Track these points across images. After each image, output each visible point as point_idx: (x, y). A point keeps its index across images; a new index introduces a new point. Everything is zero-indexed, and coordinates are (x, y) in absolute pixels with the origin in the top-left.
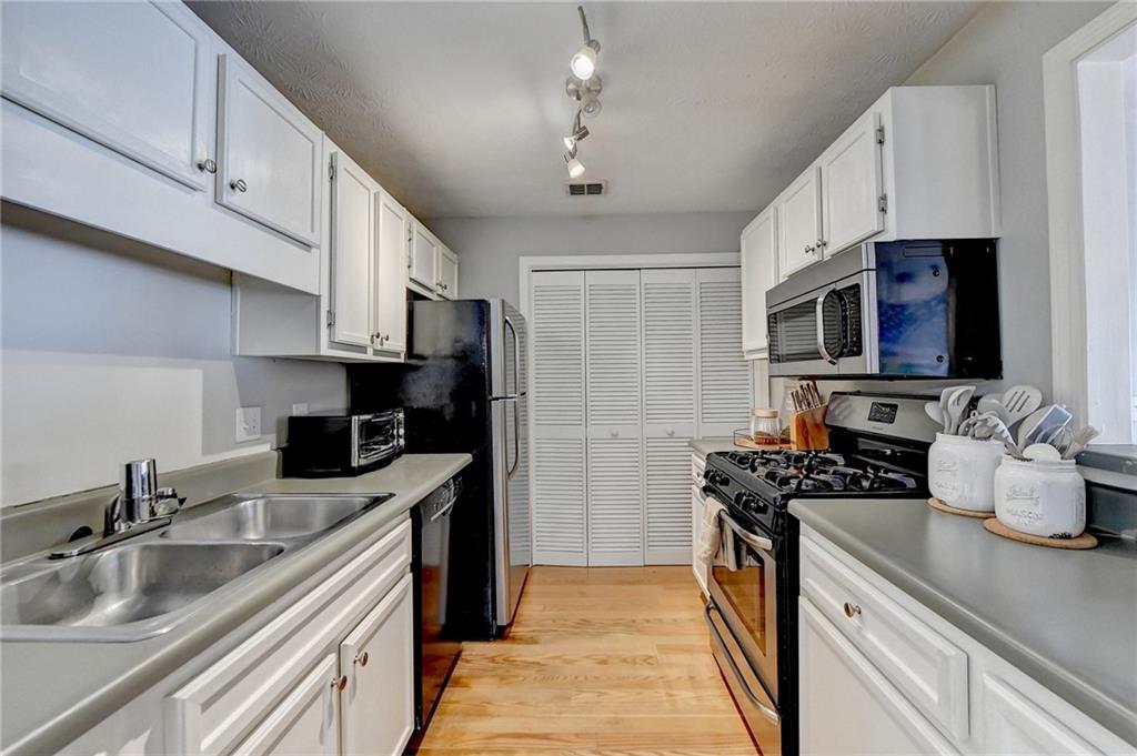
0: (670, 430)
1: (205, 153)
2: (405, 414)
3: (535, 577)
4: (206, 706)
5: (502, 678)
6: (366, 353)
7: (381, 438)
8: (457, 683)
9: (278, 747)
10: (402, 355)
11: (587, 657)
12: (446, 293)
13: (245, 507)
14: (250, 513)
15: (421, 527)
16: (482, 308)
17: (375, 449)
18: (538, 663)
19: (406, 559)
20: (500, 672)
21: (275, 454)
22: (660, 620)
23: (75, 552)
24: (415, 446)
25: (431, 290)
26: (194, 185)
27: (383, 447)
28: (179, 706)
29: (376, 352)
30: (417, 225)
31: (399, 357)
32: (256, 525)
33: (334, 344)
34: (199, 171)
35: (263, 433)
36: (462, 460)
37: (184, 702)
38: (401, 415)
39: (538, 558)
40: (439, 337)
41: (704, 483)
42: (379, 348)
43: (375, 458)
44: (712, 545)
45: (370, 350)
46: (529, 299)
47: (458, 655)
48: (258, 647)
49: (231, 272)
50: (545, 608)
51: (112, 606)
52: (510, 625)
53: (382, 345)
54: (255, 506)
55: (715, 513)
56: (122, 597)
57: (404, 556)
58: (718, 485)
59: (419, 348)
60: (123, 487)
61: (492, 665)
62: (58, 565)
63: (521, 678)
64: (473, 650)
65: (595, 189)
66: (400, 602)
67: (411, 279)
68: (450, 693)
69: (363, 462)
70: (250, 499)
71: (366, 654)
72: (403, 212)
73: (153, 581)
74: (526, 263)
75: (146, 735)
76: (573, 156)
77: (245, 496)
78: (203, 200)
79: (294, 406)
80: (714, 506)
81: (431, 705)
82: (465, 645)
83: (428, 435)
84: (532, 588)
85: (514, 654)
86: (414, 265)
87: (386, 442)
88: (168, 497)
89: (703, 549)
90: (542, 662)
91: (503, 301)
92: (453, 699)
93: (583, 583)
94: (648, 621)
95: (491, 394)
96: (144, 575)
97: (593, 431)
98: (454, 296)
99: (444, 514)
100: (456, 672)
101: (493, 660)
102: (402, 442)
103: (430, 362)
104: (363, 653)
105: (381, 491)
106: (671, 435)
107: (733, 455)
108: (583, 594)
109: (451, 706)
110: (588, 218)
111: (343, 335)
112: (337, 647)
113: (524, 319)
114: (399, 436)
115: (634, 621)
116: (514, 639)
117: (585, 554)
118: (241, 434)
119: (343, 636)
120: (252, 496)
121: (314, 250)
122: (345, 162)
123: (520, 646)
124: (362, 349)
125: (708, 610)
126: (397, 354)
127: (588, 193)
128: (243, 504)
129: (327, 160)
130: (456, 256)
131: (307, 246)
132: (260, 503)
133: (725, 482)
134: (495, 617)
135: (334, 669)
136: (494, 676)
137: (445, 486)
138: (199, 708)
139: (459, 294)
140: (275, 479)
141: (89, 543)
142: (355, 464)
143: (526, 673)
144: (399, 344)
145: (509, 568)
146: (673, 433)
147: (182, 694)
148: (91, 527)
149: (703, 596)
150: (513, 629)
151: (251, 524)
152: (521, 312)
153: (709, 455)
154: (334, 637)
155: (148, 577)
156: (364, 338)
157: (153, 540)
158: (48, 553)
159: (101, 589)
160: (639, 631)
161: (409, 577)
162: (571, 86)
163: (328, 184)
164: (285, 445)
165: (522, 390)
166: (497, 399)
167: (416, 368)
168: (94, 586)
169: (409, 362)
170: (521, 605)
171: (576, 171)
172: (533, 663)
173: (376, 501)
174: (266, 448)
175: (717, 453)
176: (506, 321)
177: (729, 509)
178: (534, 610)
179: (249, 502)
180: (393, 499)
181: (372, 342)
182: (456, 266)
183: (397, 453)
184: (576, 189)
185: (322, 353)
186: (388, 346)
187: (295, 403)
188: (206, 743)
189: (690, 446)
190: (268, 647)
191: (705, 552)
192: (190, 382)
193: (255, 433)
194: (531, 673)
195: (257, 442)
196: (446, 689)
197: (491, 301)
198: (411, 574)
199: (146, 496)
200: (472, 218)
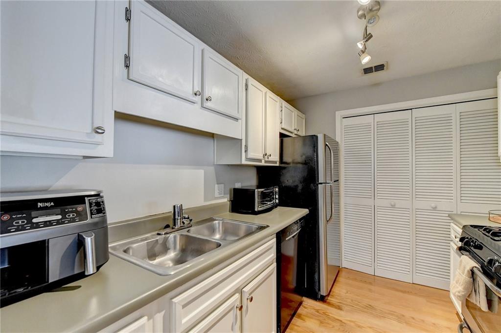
0: (433, 205)
1: (197, 88)
2: (279, 189)
3: (343, 274)
4: (184, 306)
5: (321, 322)
6: (261, 162)
7: (269, 199)
8: (299, 316)
9: (213, 329)
10: (278, 163)
11: (370, 327)
12: (299, 133)
13: (216, 223)
14: (217, 225)
15: (281, 243)
16: (313, 139)
17: (265, 204)
18: (341, 321)
19: (273, 257)
20: (321, 318)
21: (229, 202)
22: (423, 321)
23: (163, 233)
24: (283, 203)
25: (291, 133)
26: (194, 102)
27: (269, 203)
28: (174, 305)
29: (266, 162)
30: (285, 104)
31: (276, 164)
32: (219, 231)
33: (247, 159)
34: (195, 96)
35: (224, 194)
36: (304, 212)
37: (175, 303)
38: (277, 189)
39: (345, 264)
40: (295, 154)
41: (460, 244)
42: (267, 160)
43: (265, 207)
44: (466, 289)
45: (263, 161)
46: (341, 132)
47: (301, 303)
48: (207, 285)
49: (213, 134)
50: (347, 292)
51: (172, 254)
52: (328, 295)
53: (268, 158)
54: (219, 223)
55: (468, 268)
56: (175, 252)
57: (273, 255)
58: (472, 248)
59: (286, 159)
60: (173, 212)
61: (316, 313)
62: (158, 237)
63: (331, 326)
64: (308, 303)
65: (380, 68)
66: (270, 275)
67: (282, 129)
68: (295, 320)
69: (260, 209)
70: (218, 220)
71: (252, 297)
72: (278, 99)
73: (184, 247)
74: (339, 114)
75: (163, 313)
76: (363, 52)
77: (217, 219)
78: (198, 106)
79: (236, 184)
80: (468, 262)
81: (287, 323)
82: (305, 299)
83: (289, 199)
84: (341, 279)
85: (328, 312)
86: (283, 122)
87: (270, 201)
88: (186, 218)
89: (458, 290)
90: (343, 321)
91: (325, 135)
92: (297, 324)
93: (370, 283)
94: (413, 318)
95: (318, 181)
96: (181, 245)
97: (378, 202)
98: (303, 134)
99: (293, 237)
100: (300, 311)
101: (317, 311)
102: (277, 201)
103: (291, 165)
104: (251, 296)
105: (264, 224)
106: (435, 208)
107: (487, 230)
108: (370, 290)
109: (296, 327)
110: (377, 85)
111: (251, 155)
112: (240, 290)
113: (338, 143)
114: (276, 198)
115: (403, 316)
116: (329, 304)
117: (373, 268)
118: (217, 195)
119: (243, 286)
120: (219, 219)
121: (239, 120)
122: (252, 82)
123: (332, 308)
124: (260, 161)
125: (461, 328)
126: (276, 162)
127: (375, 71)
128: (215, 222)
129: (244, 82)
130: (304, 115)
131: (236, 119)
132: (221, 222)
133: (480, 247)
134: (319, 290)
135: (239, 300)
136: (318, 320)
137: (296, 223)
138: (181, 307)
139: (305, 133)
140: (228, 212)
141: (168, 230)
142: (256, 210)
143: (334, 324)
144: (275, 158)
145: (327, 265)
146: (436, 207)
147: (175, 300)
148: (169, 224)
149: (457, 314)
150: (329, 298)
151: (217, 230)
152: (337, 140)
153: (464, 226)
154: (239, 286)
155: (182, 246)
156: (260, 156)
157: (184, 232)
158: (157, 232)
159: (170, 247)
160: (406, 323)
161: (275, 264)
162: (360, 13)
163: (244, 92)
164: (232, 199)
165: (336, 179)
166: (321, 184)
167: (284, 168)
168: (168, 246)
169: (281, 165)
170: (334, 286)
171: (366, 60)
172: (338, 320)
173: (262, 228)
174: (225, 200)
175: (472, 226)
176: (326, 145)
177: (481, 267)
178: (341, 291)
179: (217, 222)
180: (268, 228)
181: (264, 157)
182: (304, 120)
183: (275, 206)
184: (367, 71)
185: (243, 163)
186: (271, 159)
187: (237, 182)
188: (184, 321)
189: (449, 216)
190: (207, 288)
191: (459, 292)
192: (199, 175)
193: (221, 194)
194: (337, 324)
195: (223, 197)
196: (294, 318)
197: (318, 135)
198: (276, 263)
199: (179, 218)
200: (313, 96)
